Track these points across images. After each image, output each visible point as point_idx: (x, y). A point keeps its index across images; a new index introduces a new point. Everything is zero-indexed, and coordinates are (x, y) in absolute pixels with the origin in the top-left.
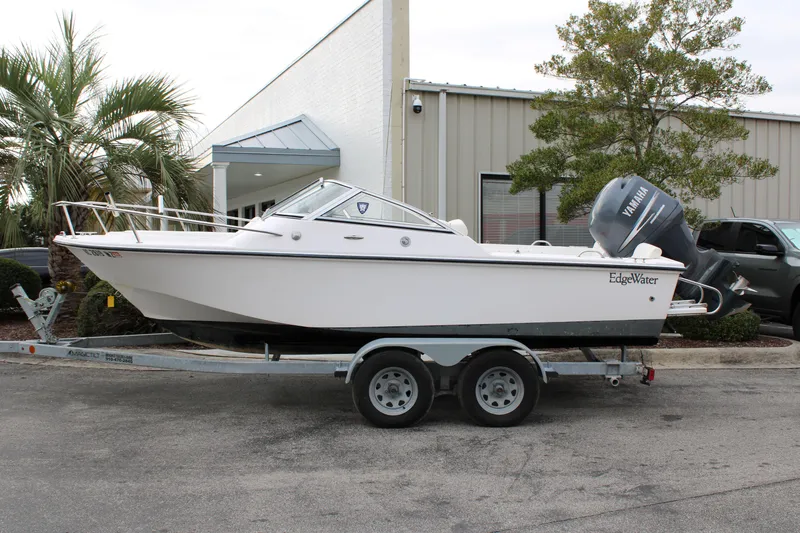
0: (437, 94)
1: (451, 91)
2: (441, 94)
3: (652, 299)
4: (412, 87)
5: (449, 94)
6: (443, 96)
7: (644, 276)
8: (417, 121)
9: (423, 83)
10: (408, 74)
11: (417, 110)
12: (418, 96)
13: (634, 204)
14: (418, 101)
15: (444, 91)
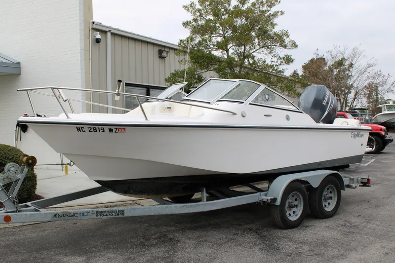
0: (106, 32)
1: (113, 32)
6: (109, 34)
7: (360, 134)
8: (98, 48)
9: (100, 24)
10: (92, 17)
11: (98, 41)
13: (326, 99)
15: (109, 31)
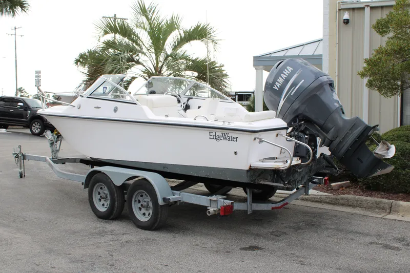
0: (363, 9)
1: (373, 5)
2: (366, 8)
3: (236, 153)
4: (343, 7)
5: (372, 8)
6: (367, 10)
7: (230, 135)
8: (348, 30)
9: (351, 3)
11: (347, 22)
12: (347, 12)
13: (281, 80)
14: (346, 16)
15: (368, 6)
